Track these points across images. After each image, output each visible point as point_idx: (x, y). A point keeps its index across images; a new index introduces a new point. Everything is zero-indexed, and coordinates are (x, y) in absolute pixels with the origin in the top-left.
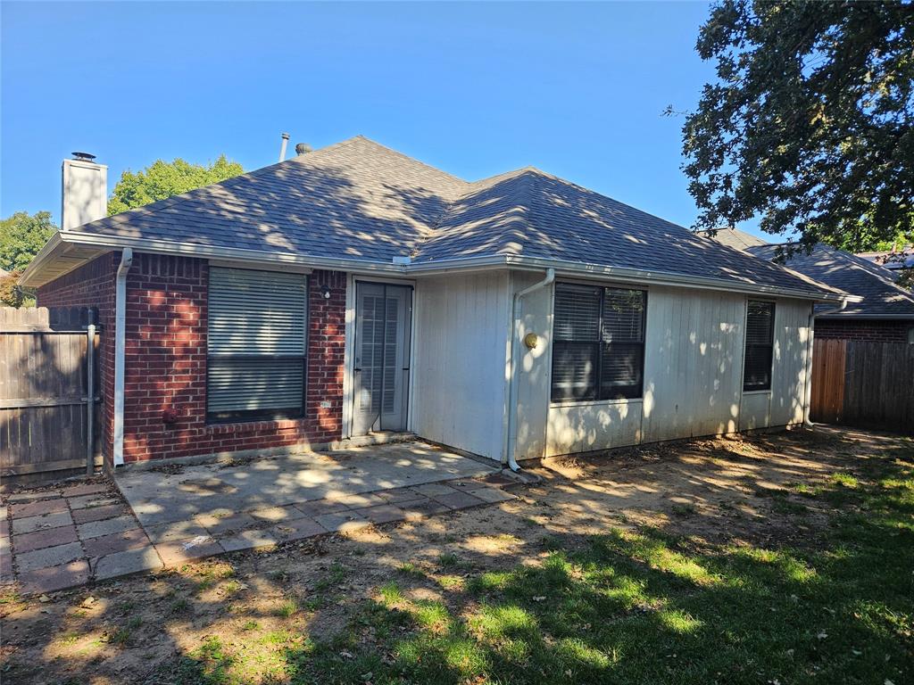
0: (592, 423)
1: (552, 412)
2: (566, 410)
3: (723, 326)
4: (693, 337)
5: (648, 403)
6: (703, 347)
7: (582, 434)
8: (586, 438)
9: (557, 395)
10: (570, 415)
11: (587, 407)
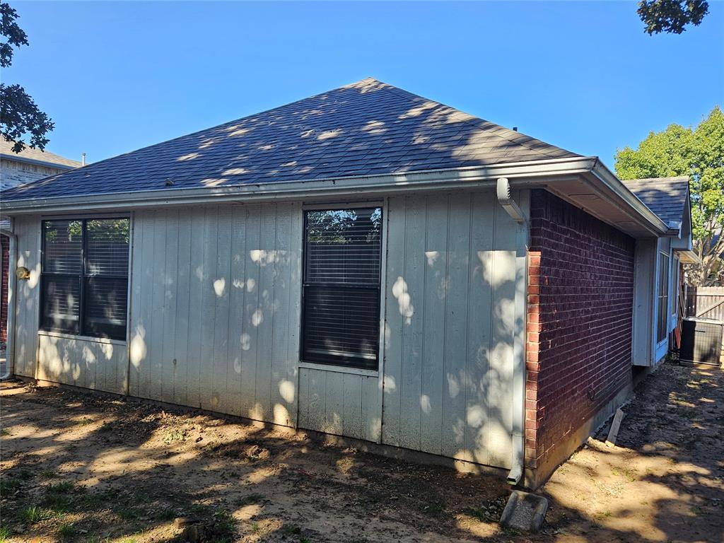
0: (76, 358)
1: (43, 339)
2: (55, 340)
3: (256, 255)
4: (200, 273)
5: (137, 350)
6: (219, 286)
7: (67, 367)
8: (71, 370)
9: (46, 323)
10: (58, 345)
11: (72, 341)
